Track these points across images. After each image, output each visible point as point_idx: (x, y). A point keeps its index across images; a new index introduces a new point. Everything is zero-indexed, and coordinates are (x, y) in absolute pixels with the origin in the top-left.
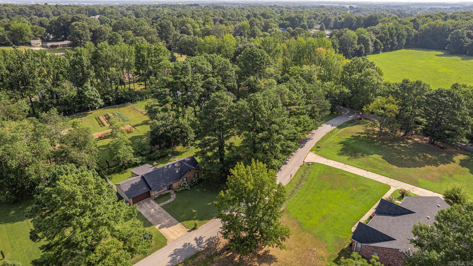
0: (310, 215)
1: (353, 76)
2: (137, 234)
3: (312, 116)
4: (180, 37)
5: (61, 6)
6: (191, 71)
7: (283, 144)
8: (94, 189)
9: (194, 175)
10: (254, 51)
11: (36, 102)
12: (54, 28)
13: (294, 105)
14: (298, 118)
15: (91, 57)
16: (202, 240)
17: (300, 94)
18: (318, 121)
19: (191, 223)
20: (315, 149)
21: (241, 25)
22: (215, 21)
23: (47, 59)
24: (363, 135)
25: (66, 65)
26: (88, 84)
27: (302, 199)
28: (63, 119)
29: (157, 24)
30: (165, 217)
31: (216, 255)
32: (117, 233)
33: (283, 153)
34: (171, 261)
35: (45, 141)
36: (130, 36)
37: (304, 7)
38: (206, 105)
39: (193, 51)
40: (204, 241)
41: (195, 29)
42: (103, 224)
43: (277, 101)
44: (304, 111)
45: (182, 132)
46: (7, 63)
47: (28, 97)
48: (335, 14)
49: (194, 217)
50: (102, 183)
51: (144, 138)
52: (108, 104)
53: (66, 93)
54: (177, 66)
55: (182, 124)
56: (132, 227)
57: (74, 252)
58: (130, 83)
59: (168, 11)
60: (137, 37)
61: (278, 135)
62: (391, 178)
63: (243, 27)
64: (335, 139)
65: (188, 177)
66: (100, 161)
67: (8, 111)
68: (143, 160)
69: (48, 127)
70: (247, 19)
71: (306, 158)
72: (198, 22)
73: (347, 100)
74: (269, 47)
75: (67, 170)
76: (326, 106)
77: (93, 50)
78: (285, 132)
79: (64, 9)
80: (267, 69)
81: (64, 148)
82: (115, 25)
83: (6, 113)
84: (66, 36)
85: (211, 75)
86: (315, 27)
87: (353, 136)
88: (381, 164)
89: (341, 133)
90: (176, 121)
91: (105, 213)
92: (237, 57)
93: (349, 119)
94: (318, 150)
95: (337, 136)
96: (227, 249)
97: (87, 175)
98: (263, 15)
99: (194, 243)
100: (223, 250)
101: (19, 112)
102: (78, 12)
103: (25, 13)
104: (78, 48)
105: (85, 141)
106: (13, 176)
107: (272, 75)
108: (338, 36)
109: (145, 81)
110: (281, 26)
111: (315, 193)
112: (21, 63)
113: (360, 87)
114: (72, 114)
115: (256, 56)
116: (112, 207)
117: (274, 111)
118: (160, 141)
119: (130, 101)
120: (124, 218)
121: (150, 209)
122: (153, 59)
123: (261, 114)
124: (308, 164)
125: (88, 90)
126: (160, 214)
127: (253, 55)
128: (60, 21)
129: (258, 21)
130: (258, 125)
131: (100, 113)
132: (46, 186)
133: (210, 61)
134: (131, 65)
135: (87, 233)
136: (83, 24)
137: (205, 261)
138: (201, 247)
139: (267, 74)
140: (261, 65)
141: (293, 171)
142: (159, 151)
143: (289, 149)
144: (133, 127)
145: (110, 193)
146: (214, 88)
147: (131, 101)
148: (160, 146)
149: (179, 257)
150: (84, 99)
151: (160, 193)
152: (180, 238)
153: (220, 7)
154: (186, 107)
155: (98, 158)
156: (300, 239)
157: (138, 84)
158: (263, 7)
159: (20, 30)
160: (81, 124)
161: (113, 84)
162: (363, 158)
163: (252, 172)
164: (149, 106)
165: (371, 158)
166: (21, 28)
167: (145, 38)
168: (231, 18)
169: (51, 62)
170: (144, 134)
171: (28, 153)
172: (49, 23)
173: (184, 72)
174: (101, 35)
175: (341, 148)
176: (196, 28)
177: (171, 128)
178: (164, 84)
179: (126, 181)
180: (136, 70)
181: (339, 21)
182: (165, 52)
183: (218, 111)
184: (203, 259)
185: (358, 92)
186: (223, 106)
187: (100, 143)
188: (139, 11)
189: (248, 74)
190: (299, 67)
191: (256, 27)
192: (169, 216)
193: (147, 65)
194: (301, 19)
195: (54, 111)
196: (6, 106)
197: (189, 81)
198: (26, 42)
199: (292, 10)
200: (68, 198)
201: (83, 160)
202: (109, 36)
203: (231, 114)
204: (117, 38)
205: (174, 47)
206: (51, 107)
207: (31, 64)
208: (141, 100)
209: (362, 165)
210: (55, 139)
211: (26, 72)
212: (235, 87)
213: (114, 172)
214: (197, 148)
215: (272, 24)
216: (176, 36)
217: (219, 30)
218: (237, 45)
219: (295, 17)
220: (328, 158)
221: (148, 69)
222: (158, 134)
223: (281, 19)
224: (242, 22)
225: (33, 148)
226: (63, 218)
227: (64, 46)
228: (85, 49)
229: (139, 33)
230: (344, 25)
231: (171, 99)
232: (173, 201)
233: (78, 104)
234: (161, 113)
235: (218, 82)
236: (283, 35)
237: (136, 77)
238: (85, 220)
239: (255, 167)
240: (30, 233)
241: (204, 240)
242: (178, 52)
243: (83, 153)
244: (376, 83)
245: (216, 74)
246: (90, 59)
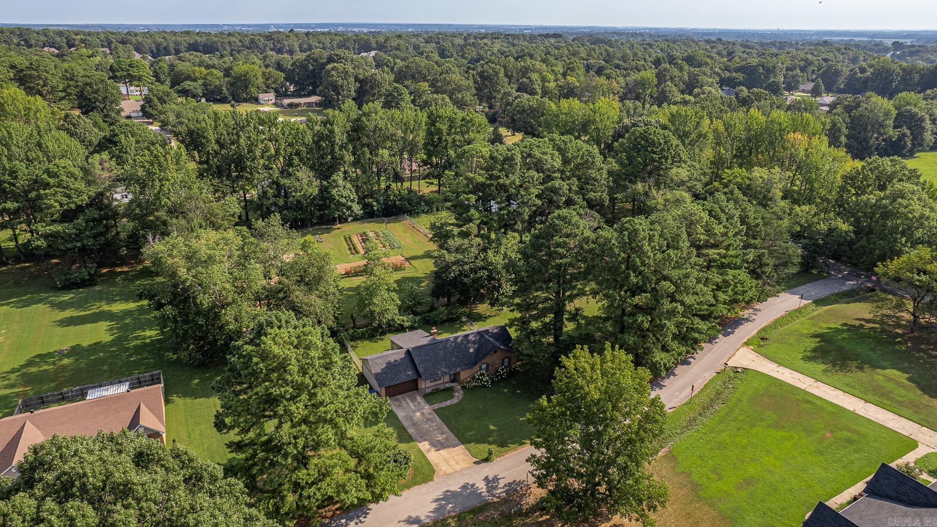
0: (719, 471)
1: (864, 198)
2: (382, 449)
3: (754, 274)
4: (516, 98)
5: (315, 35)
6: (521, 165)
7: (683, 323)
8: (319, 358)
9: (503, 360)
10: (650, 134)
11: (251, 202)
12: (298, 74)
13: (715, 246)
14: (722, 274)
15: (349, 129)
16: (498, 483)
17: (732, 225)
18: (769, 285)
19: (484, 448)
20: (755, 342)
21: (639, 78)
22: (589, 68)
23: (278, 129)
24: (871, 325)
25: (306, 140)
26: (338, 177)
27: (708, 439)
28: (288, 234)
29: (475, 72)
30: (437, 430)
31: (520, 515)
32: (347, 443)
33: (680, 341)
34: (435, 511)
35: (256, 269)
36: (424, 91)
37: (782, 45)
38: (537, 231)
39: (536, 126)
40: (501, 485)
41: (547, 84)
42: (325, 421)
43: (679, 236)
44: (736, 262)
45: (490, 278)
46: (217, 133)
47: (241, 192)
48: (854, 60)
49: (491, 439)
50: (333, 349)
51: (424, 282)
52: (369, 215)
53: (301, 190)
54: (496, 154)
55: (491, 264)
56: (377, 436)
57: (275, 459)
58: (411, 179)
59: (502, 46)
60: (435, 96)
61: (671, 302)
62: (922, 426)
63: (642, 83)
64: (803, 325)
65: (490, 363)
66: (341, 314)
67: (209, 213)
68: (415, 322)
69: (264, 245)
70: (654, 67)
71: (733, 358)
72: (552, 71)
73: (846, 248)
74: (684, 126)
75: (280, 321)
76: (789, 256)
77: (354, 116)
78: (689, 300)
79: (318, 39)
80: (674, 170)
81: (283, 284)
82: (400, 71)
83: (206, 216)
84: (315, 87)
85: (558, 175)
86: (802, 87)
87: (845, 324)
88: (902, 391)
89: (819, 315)
90: (482, 256)
91: (332, 403)
92: (616, 144)
93: (845, 288)
94: (762, 344)
95: (808, 321)
96: (540, 507)
97: (311, 332)
98: (690, 60)
99: (482, 486)
100: (533, 509)
101: (225, 216)
102: (342, 45)
103: (258, 47)
104: (330, 111)
105: (318, 276)
106: (202, 321)
107: (682, 183)
108: (848, 109)
109: (439, 177)
110: (723, 83)
111: (738, 429)
112: (237, 134)
113: (877, 222)
114: (307, 227)
115: (653, 144)
116: (346, 395)
117: (669, 254)
118: (449, 290)
119: (407, 212)
120: (363, 417)
121: (414, 411)
122: (458, 137)
123: (641, 259)
124: (735, 370)
125: (337, 186)
126: (430, 423)
127: (647, 141)
128: (309, 62)
129: (676, 72)
130: (633, 279)
131: (352, 229)
132: (246, 343)
133: (559, 149)
134: (416, 146)
135: (299, 432)
136: (345, 68)
137: (496, 523)
138: (494, 496)
139: (672, 180)
140: (662, 162)
141: (700, 381)
142: (446, 310)
143: (696, 335)
144: (408, 259)
145: (346, 371)
146: (561, 200)
147: (411, 212)
148: (449, 300)
149: (450, 505)
150: (330, 201)
151: (435, 385)
152: (458, 472)
153: (603, 42)
154: (505, 233)
155: (338, 309)
156: (689, 515)
157: (426, 183)
158: (693, 41)
159: (245, 76)
160: (315, 246)
161: (382, 178)
162: (860, 374)
163: (602, 366)
164: (437, 224)
165: (881, 375)
166: (248, 73)
167: (451, 98)
168: (621, 63)
169: (283, 134)
170: (424, 275)
171: (228, 286)
172: (292, 65)
173: (506, 166)
174: (372, 88)
175: (813, 345)
176: (549, 82)
177: (471, 269)
178: (468, 187)
179: (379, 355)
180: (425, 157)
181: (859, 75)
182: (480, 125)
183: (558, 245)
184: (493, 518)
185: (871, 232)
186: (568, 236)
187: (346, 283)
188: (447, 45)
189: (634, 179)
190: (744, 170)
191: (669, 83)
192: (446, 429)
193: (446, 148)
194: (770, 71)
195: (276, 219)
196: (207, 205)
197: (514, 184)
198: (251, 97)
199: (754, 51)
200: (276, 367)
201: (312, 309)
202: (387, 91)
203: (582, 254)
204: (400, 95)
205: (501, 117)
206: (273, 212)
207: (253, 136)
208: (427, 212)
209: (857, 387)
210: (271, 267)
211: (244, 149)
212: (603, 201)
213: (362, 337)
214: (512, 311)
215: (705, 79)
216: (509, 95)
217: (593, 87)
218: (621, 120)
219: (758, 66)
220: (780, 364)
221: (447, 156)
222: (447, 278)
223: (726, 69)
224: (643, 74)
225: (236, 278)
226: (264, 399)
227: (309, 105)
228: (341, 114)
229: (440, 87)
230: (870, 84)
231: (477, 215)
232: (456, 404)
233: (319, 210)
234: (456, 239)
235: (570, 190)
236: (723, 103)
237: (424, 170)
238: (298, 408)
239: (609, 357)
240: (216, 416)
241: (502, 483)
242: (508, 127)
243: (313, 297)
244: (917, 215)
245: (568, 174)
246: (348, 132)
